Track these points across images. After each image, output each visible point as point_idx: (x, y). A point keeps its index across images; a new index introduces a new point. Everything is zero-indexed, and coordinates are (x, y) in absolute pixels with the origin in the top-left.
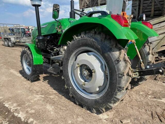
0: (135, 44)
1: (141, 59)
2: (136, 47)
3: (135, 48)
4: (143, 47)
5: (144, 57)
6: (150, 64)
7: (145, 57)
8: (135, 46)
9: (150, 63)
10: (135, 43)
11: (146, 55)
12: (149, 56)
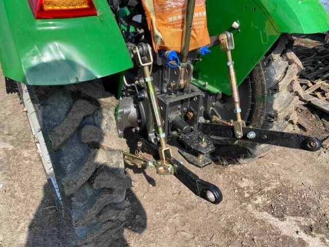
0: (229, 53)
1: (238, 106)
2: (231, 64)
3: (228, 67)
4: (265, 63)
5: (260, 94)
6: (272, 120)
7: (263, 97)
8: (228, 61)
9: (273, 118)
10: (232, 51)
11: (268, 92)
12: (275, 96)
